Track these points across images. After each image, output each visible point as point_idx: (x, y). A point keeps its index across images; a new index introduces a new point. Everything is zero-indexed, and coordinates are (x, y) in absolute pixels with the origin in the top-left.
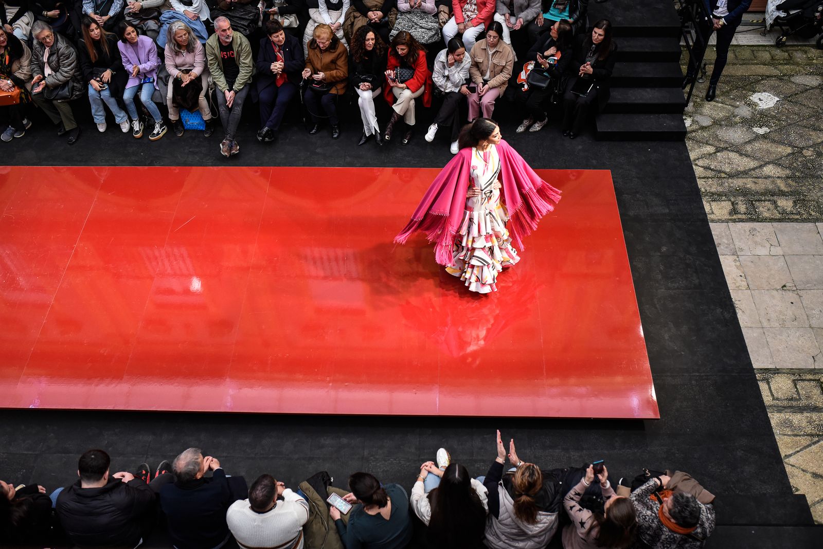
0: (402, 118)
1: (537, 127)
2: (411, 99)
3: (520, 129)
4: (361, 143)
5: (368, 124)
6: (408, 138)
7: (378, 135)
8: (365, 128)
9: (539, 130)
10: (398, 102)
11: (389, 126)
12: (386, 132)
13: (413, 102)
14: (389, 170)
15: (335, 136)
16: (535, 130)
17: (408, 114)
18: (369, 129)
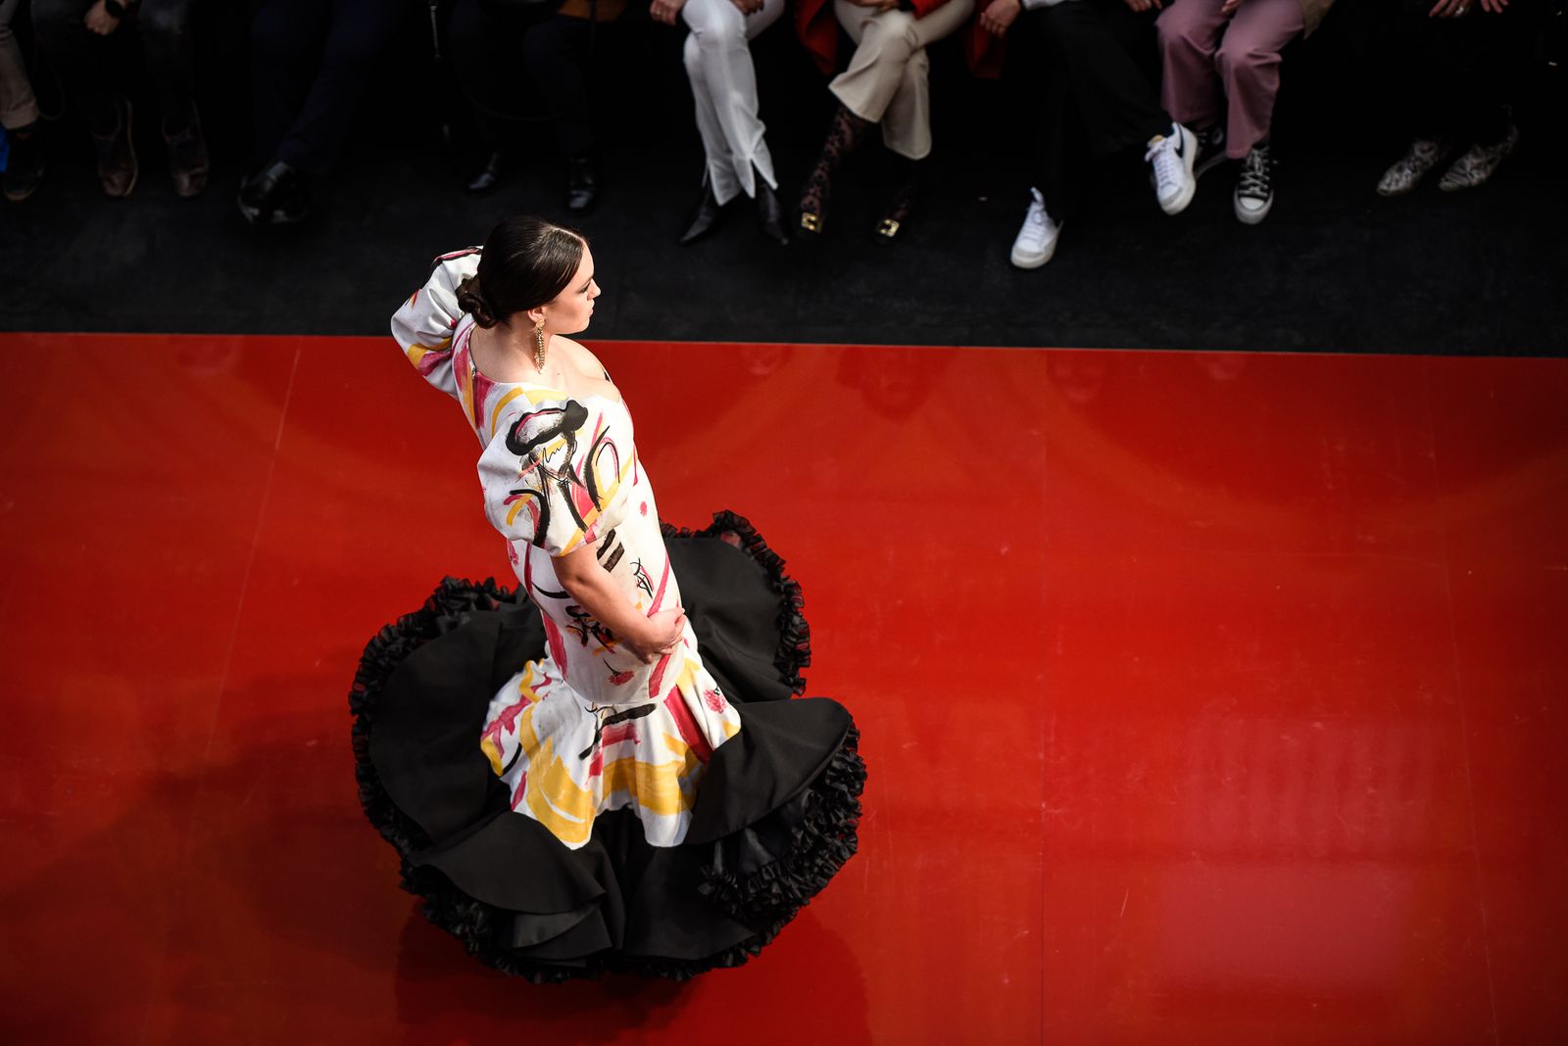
0: (872, 135)
1: (1472, 171)
2: (914, 51)
3: (1397, 181)
4: (693, 233)
5: (726, 150)
6: (898, 215)
7: (772, 200)
8: (713, 166)
9: (1482, 184)
10: (858, 62)
11: (818, 173)
12: (806, 201)
13: (921, 59)
14: (815, 356)
15: (579, 202)
16: (1465, 182)
17: (902, 108)
18: (731, 174)
